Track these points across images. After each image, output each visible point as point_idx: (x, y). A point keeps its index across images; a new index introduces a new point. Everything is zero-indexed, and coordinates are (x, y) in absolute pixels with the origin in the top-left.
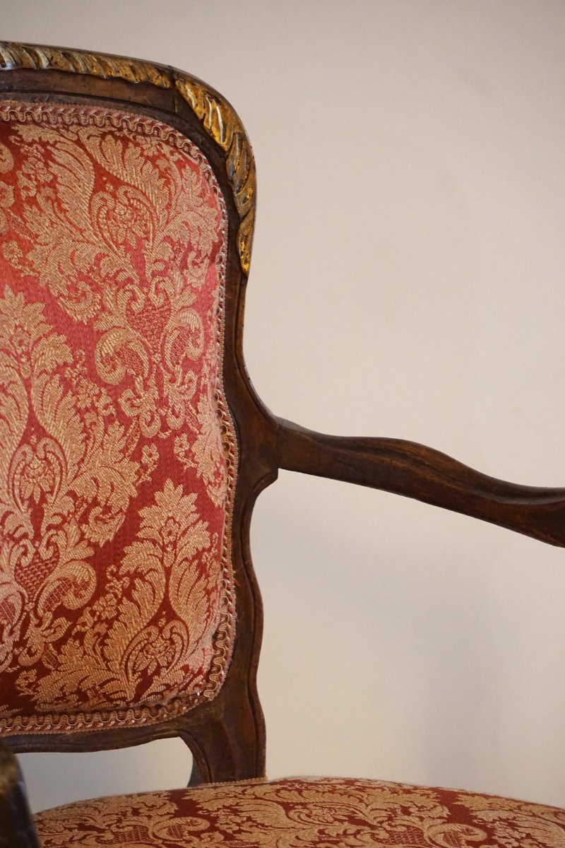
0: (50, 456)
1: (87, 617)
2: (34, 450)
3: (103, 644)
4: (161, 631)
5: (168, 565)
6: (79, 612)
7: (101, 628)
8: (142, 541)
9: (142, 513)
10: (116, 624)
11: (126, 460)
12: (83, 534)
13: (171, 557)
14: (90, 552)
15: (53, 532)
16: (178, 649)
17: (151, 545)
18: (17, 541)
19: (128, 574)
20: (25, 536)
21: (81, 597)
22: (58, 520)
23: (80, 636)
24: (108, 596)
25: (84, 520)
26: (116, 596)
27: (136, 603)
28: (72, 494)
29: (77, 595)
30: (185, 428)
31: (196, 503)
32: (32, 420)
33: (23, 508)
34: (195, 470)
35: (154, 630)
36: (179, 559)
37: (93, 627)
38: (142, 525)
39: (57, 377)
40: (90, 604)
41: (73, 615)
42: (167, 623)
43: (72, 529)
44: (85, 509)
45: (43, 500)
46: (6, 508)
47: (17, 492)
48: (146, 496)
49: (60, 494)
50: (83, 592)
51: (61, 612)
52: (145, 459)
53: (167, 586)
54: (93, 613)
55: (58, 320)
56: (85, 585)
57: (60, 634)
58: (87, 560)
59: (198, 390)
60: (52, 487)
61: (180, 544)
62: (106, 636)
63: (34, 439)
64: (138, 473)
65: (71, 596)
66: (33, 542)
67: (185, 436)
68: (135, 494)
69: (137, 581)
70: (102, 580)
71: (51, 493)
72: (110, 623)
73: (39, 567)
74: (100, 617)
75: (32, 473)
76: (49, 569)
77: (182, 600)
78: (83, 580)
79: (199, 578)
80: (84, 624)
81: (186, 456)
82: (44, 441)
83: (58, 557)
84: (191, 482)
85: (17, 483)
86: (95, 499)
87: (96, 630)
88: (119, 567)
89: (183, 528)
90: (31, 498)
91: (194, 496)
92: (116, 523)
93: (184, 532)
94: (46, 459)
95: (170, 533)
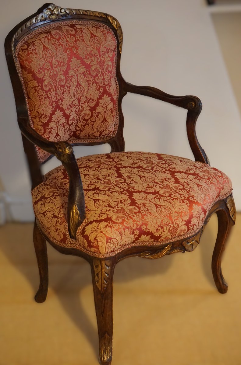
0: (82, 90)
1: (89, 121)
2: (79, 89)
3: (93, 126)
4: (104, 123)
5: (105, 111)
6: (88, 120)
7: (92, 123)
8: (100, 106)
9: (100, 101)
10: (95, 122)
11: (97, 91)
12: (88, 105)
13: (106, 109)
14: (90, 108)
15: (82, 104)
16: (107, 127)
17: (102, 107)
18: (75, 106)
19: (97, 113)
20: (77, 105)
22: (83, 102)
23: (88, 124)
24: (93, 117)
25: (88, 102)
26: (95, 117)
27: (99, 118)
28: (86, 97)
29: (87, 116)
30: (108, 84)
31: (110, 99)
32: (78, 83)
33: (77, 100)
34: (110, 92)
35: (102, 123)
36: (107, 110)
38: (100, 103)
39: (83, 74)
40: (90, 118)
41: (87, 120)
42: (105, 122)
43: (86, 104)
44: (89, 100)
45: (80, 98)
46: (73, 100)
47: (75, 97)
48: (100, 97)
49: (84, 97)
50: (88, 116)
51: (84, 120)
52: (100, 90)
53: (105, 115)
54: (90, 120)
55: (83, 63)
56: (89, 115)
57: (84, 124)
58: (89, 110)
59: (111, 77)
60: (82, 96)
61: (107, 107)
62: (93, 124)
63: (78, 86)
64: (99, 93)
65: (86, 117)
66: (78, 106)
67: (108, 86)
68: (98, 97)
70: (92, 114)
71: (82, 97)
72: (94, 122)
75: (78, 93)
77: (108, 118)
79: (111, 113)
80: (89, 122)
81: (109, 90)
82: (80, 87)
84: (109, 95)
85: (75, 95)
86: (91, 98)
87: (91, 123)
88: (95, 111)
89: (108, 104)
90: (78, 98)
91: (110, 98)
92: (95, 103)
93: (108, 105)
94: (81, 90)
95: (105, 105)
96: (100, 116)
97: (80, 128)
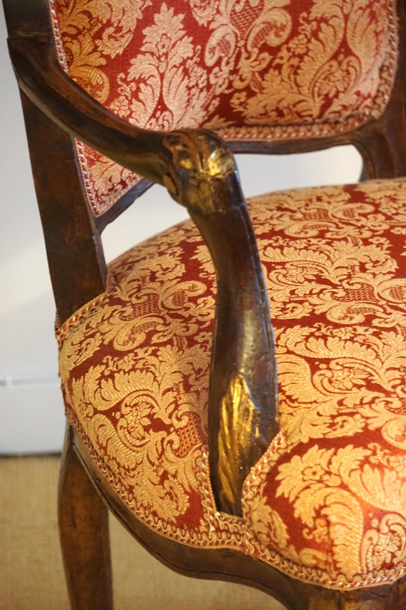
1: (284, 53)
3: (296, 73)
7: (295, 61)
10: (306, 58)
21: (280, 36)
23: (279, 67)
24: (301, 37)
26: (306, 36)
29: (277, 35)
35: (334, 63)
37: (288, 61)
40: (287, 42)
41: (274, 51)
50: (281, 33)
51: (265, 48)
53: (345, 29)
54: (289, 50)
56: (283, 28)
57: (264, 65)
69: (323, 25)
70: (296, 24)
72: (301, 57)
73: (249, 13)
74: (294, 52)
76: (256, 14)
77: (357, 40)
78: (282, 24)
79: (370, 23)
80: (282, 58)
83: (263, 5)
88: (309, 13)
96: (326, 32)
97: (246, 83)
